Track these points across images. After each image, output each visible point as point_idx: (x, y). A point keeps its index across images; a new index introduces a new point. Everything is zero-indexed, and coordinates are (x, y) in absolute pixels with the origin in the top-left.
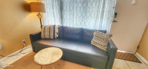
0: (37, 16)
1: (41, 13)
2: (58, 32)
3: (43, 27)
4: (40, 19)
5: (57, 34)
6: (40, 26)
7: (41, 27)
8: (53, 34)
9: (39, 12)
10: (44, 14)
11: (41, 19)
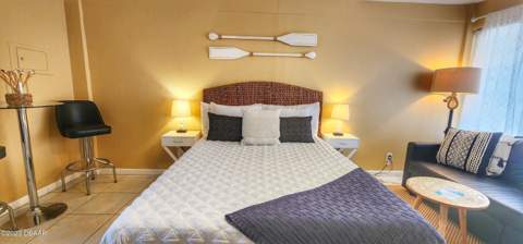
0: (445, 101)
1: (458, 95)
2: (506, 159)
3: (452, 132)
4: (451, 112)
5: (500, 164)
6: (444, 129)
7: (446, 132)
8: (480, 158)
9: (454, 92)
10: (469, 97)
11: (455, 111)
